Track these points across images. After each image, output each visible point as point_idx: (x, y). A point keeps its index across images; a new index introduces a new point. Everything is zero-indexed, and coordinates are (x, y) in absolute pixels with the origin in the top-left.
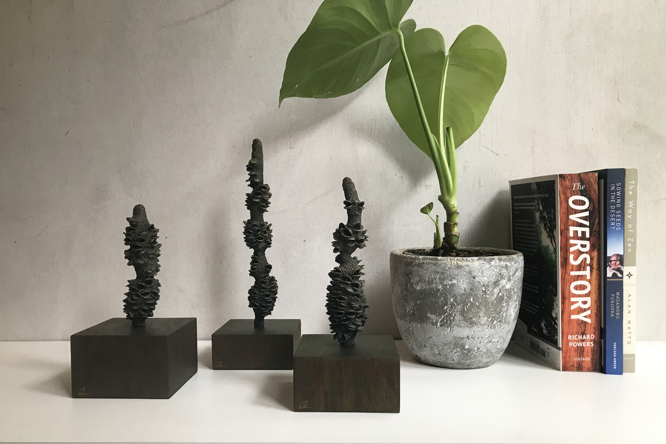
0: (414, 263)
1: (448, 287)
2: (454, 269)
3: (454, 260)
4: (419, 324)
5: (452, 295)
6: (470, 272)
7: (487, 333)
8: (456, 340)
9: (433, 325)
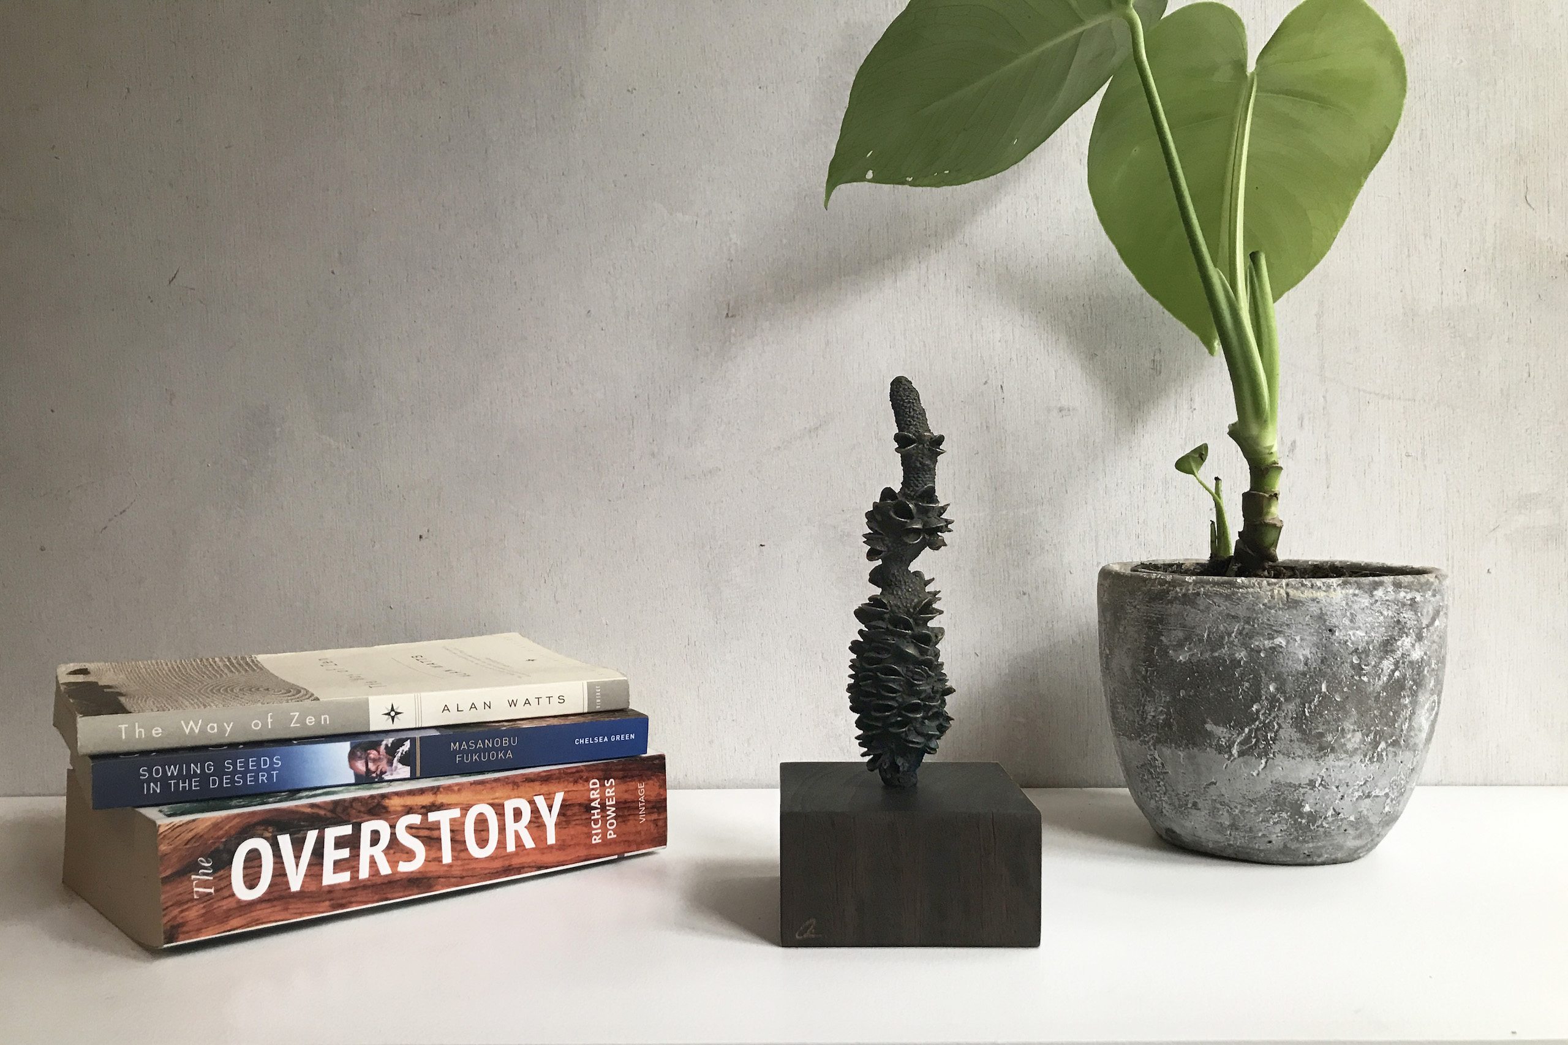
0: (1172, 594)
1: (1262, 655)
2: (1280, 609)
3: (1280, 587)
4: (1181, 749)
5: (1273, 676)
6: (1321, 617)
7: (1360, 772)
8: (1279, 791)
9: (1220, 753)
